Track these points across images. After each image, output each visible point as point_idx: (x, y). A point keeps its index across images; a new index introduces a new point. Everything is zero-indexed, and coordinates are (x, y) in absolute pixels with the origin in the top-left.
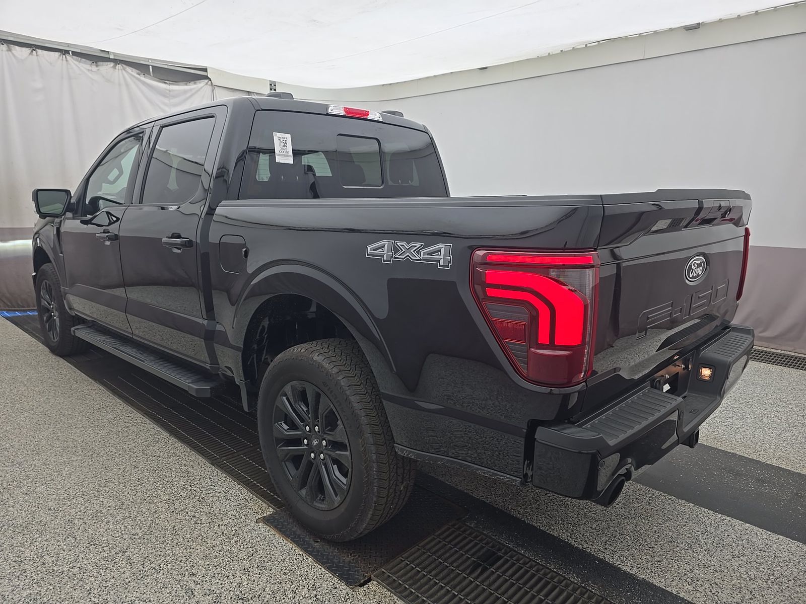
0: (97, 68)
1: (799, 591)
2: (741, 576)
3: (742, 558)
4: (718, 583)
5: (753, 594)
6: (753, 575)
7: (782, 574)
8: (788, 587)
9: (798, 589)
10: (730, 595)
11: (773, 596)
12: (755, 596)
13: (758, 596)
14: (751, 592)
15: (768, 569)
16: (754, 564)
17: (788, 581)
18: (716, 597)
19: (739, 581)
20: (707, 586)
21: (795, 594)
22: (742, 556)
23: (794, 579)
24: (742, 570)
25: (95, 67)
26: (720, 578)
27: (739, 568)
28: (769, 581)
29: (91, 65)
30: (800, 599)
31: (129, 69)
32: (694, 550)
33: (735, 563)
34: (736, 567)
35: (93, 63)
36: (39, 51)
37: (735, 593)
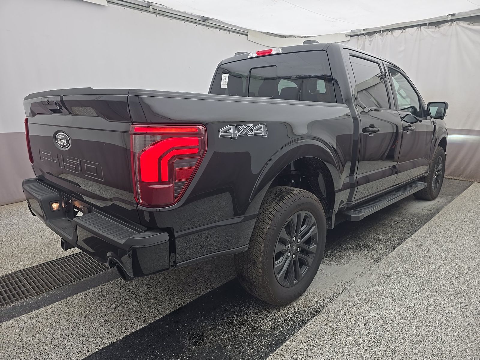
0: (439, 29)
1: (7, 353)
2: (39, 333)
3: (50, 341)
4: (43, 322)
5: (25, 332)
6: (35, 339)
7: (23, 353)
8: (14, 350)
9: (8, 353)
10: (33, 322)
11: (16, 339)
12: (23, 332)
13: (22, 333)
14: (26, 332)
15: (32, 349)
16: (41, 344)
17: (17, 352)
18: (36, 317)
19: (37, 331)
20: (45, 317)
21: (8, 349)
22: (51, 342)
23: (15, 356)
24: (42, 336)
25: (438, 28)
26: (45, 324)
27: (44, 336)
28: (25, 343)
29: (435, 28)
30: (3, 349)
31: (461, 23)
32: (72, 323)
33: (49, 336)
34: (46, 335)
35: (436, 26)
36: (407, 29)
37: (32, 325)
